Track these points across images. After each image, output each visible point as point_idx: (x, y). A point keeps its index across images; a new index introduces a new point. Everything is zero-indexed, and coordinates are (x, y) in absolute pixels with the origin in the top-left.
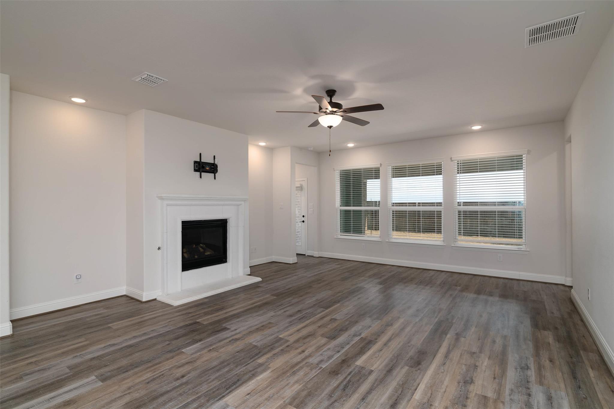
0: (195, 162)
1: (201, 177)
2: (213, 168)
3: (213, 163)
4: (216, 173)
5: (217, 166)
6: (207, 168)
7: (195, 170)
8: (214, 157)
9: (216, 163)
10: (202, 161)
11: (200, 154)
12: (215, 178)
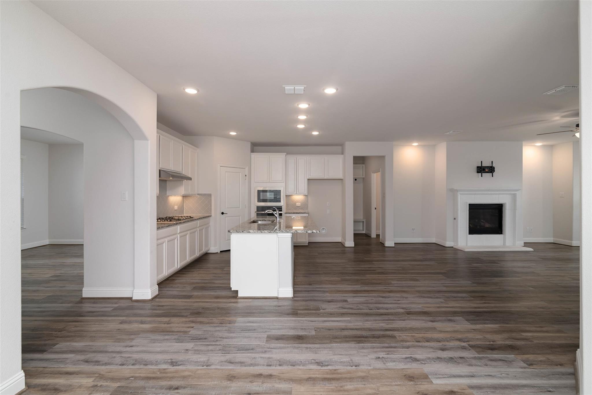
0: (478, 167)
1: (482, 176)
2: (491, 170)
3: (491, 166)
4: (493, 172)
5: (494, 168)
6: (487, 170)
7: (478, 172)
8: (492, 162)
9: (494, 166)
10: (483, 166)
11: (482, 162)
12: (492, 176)
